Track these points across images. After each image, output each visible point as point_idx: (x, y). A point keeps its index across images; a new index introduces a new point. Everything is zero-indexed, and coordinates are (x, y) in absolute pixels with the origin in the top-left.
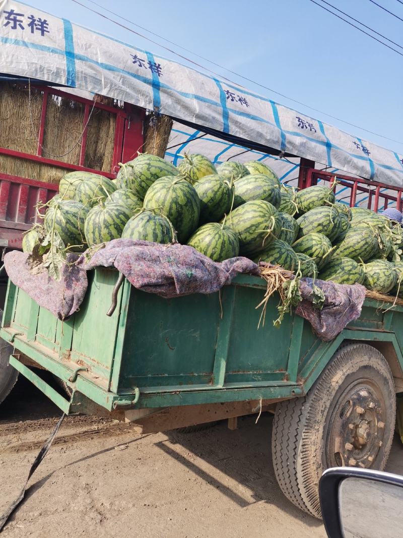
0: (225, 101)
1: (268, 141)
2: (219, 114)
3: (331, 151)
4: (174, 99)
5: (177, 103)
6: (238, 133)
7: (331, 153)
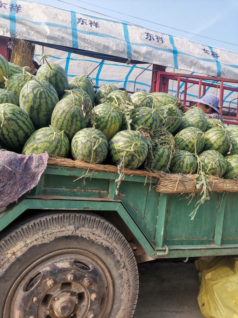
0: (76, 25)
1: (115, 51)
2: (69, 34)
3: (178, 56)
4: (28, 27)
5: (31, 30)
6: (86, 48)
7: (178, 58)
